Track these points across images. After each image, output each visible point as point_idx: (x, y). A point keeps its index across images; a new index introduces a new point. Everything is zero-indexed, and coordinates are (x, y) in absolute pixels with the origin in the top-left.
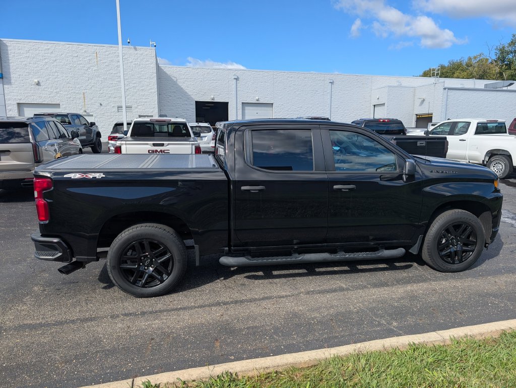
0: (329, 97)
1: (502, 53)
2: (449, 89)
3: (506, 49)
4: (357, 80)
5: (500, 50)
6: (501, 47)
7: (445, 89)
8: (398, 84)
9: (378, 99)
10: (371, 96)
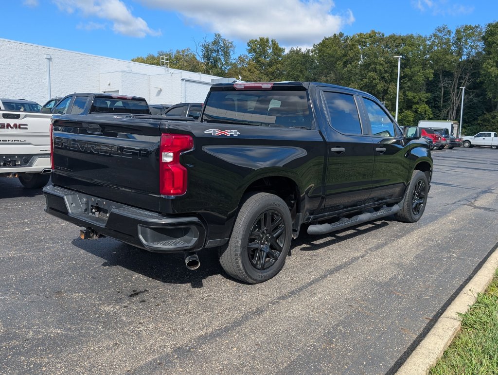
0: (47, 77)
1: (207, 51)
2: (187, 81)
3: (210, 47)
4: (81, 59)
5: (205, 47)
6: (206, 45)
7: (183, 80)
8: (128, 69)
9: (109, 84)
10: (99, 81)
